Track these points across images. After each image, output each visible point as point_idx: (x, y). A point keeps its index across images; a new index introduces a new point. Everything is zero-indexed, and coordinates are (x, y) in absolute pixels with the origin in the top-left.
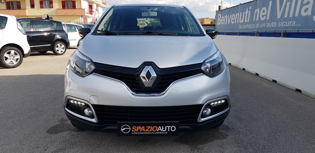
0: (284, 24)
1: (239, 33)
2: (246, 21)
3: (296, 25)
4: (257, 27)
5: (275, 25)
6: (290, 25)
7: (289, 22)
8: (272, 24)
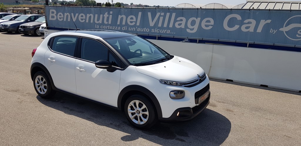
0: (158, 31)
2: (105, 22)
3: (171, 33)
4: (124, 29)
5: (148, 30)
6: (165, 32)
7: (163, 30)
8: (144, 29)
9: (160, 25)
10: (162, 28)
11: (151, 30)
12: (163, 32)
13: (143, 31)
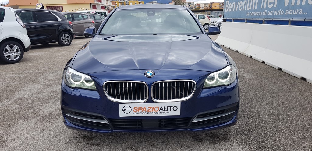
0: (291, 12)
1: (247, 20)
2: (253, 8)
3: (303, 13)
4: (265, 15)
5: (282, 13)
6: (297, 14)
7: (296, 10)
8: (279, 12)
9: (293, 4)
10: (295, 7)
11: (285, 12)
12: (295, 13)
13: (278, 14)
